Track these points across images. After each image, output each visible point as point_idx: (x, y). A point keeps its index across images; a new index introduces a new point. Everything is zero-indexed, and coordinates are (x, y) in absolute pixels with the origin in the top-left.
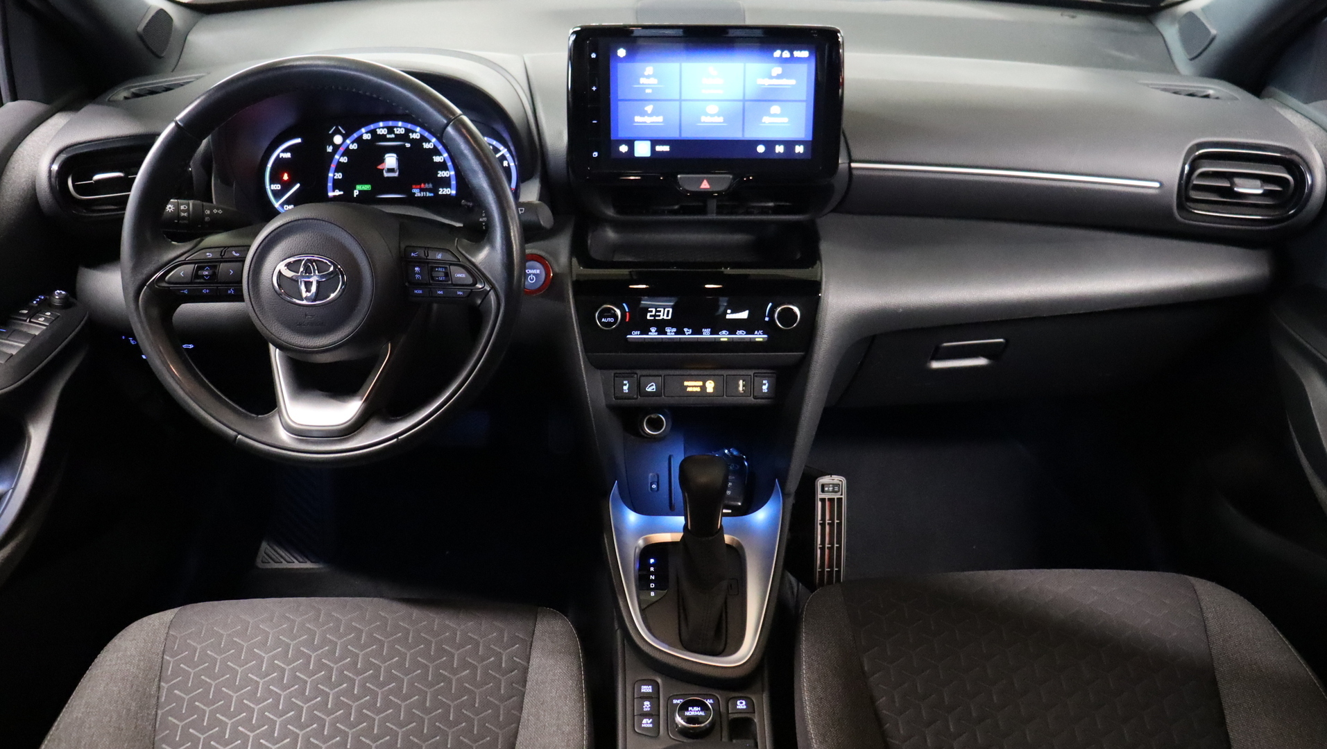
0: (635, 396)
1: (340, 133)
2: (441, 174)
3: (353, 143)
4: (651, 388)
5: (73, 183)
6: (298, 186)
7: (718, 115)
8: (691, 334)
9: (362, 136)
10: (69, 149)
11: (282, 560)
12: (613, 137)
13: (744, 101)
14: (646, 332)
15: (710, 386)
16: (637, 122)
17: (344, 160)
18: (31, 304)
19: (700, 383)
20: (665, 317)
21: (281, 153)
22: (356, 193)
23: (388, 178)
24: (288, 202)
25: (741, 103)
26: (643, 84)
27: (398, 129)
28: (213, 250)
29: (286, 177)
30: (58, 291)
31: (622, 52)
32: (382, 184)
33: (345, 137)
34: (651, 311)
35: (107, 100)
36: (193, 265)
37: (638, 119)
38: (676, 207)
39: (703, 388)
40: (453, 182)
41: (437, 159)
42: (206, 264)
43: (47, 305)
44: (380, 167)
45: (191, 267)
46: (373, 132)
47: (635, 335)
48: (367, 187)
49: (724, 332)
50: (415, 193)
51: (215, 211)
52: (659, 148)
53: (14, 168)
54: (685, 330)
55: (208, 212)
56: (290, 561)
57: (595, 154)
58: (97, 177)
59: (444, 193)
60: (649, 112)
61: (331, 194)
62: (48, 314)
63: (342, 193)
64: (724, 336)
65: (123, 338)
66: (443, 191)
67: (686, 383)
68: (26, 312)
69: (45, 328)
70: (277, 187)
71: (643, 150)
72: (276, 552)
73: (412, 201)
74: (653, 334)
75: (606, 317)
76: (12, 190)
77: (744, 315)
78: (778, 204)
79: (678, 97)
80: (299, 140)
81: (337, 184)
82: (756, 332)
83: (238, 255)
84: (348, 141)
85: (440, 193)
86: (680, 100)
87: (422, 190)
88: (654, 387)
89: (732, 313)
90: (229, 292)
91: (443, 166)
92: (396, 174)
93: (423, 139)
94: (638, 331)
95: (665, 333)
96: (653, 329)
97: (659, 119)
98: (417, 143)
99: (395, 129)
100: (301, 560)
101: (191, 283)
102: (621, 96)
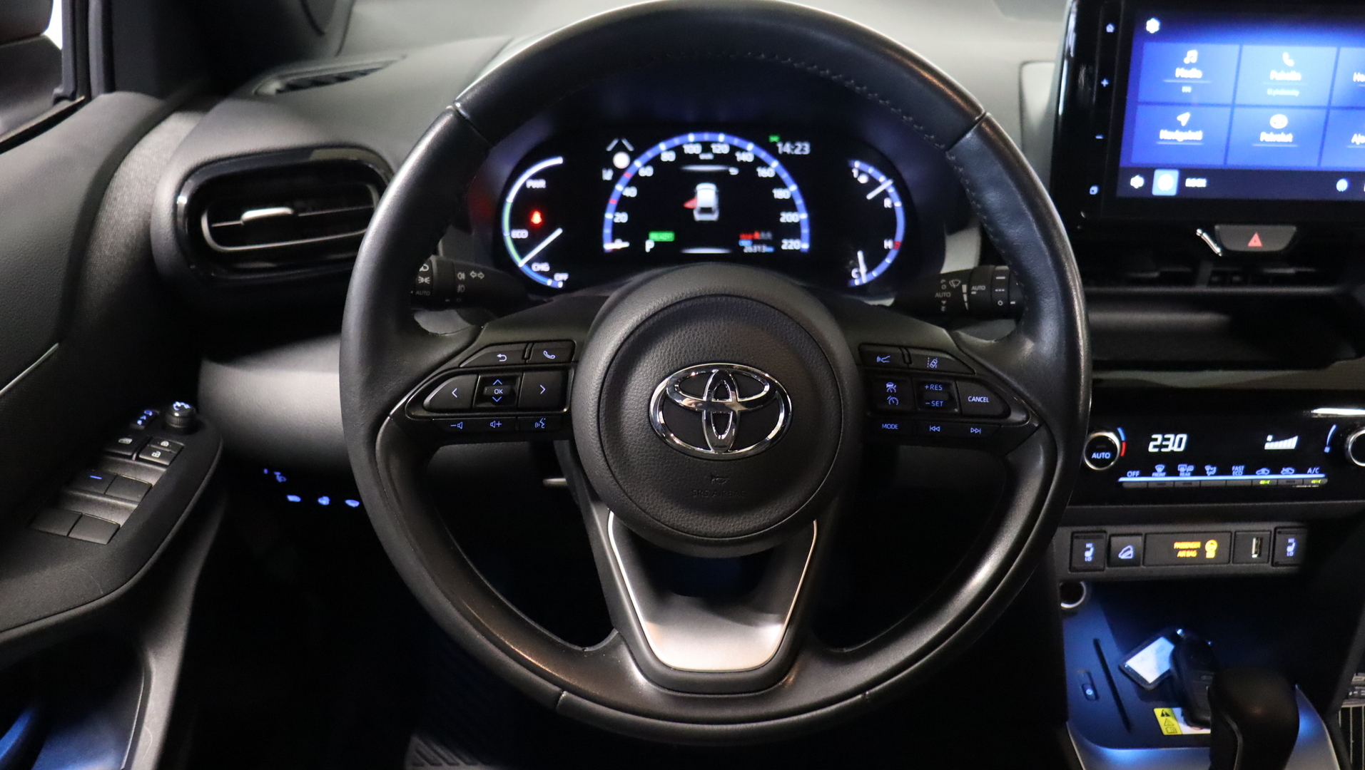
0: (1102, 567)
1: (624, 149)
2: (787, 217)
3: (645, 165)
4: (1126, 554)
5: (210, 223)
6: (559, 232)
7: (1286, 130)
8: (1217, 474)
9: (659, 156)
10: (204, 168)
11: (441, 761)
12: (1123, 163)
13: (1329, 108)
14: (1148, 471)
15: (1211, 548)
16: (1163, 140)
17: (632, 192)
18: (133, 426)
19: (1197, 545)
20: (1176, 449)
21: (530, 180)
22: (649, 245)
23: (702, 223)
24: (540, 258)
25: (1323, 113)
26: (1180, 78)
27: (719, 146)
28: (507, 348)
29: (537, 218)
30: (178, 404)
31: (1153, 26)
32: (691, 231)
33: (633, 157)
34: (1156, 440)
35: (253, 91)
36: (475, 376)
37: (1165, 135)
38: (1156, 275)
39: (1202, 551)
40: (805, 231)
41: (779, 194)
42: (494, 375)
43: (159, 427)
44: (689, 205)
45: (468, 381)
46: (678, 150)
47: (1132, 478)
48: (667, 237)
49: (1263, 470)
50: (743, 247)
51: (473, 274)
52: (1191, 183)
53: (115, 199)
54: (1208, 468)
55: (462, 276)
56: (452, 761)
57: (1094, 190)
58: (250, 215)
59: (790, 248)
60: (1184, 124)
61: (609, 246)
62: (165, 444)
63: (626, 245)
64: (1264, 477)
65: (266, 471)
66: (789, 245)
67: (1177, 545)
68: (129, 441)
69: (163, 470)
70: (522, 234)
71: (1165, 184)
72: (435, 752)
73: (738, 257)
74: (1159, 476)
75: (1099, 451)
76: (114, 236)
77: (1290, 443)
78: (1303, 270)
79: (1229, 101)
80: (558, 161)
81: (618, 231)
82: (1310, 470)
83: (552, 357)
84: (638, 163)
85: (784, 247)
86: (1233, 106)
87: (755, 242)
88: (1131, 552)
89: (1274, 440)
90: (537, 425)
91: (789, 205)
92: (714, 217)
93: (759, 162)
94: (1136, 470)
95: (1177, 474)
96: (1160, 468)
97: (1197, 136)
98: (748, 169)
99: (713, 146)
100: (468, 760)
101: (471, 409)
102: (1142, 97)
